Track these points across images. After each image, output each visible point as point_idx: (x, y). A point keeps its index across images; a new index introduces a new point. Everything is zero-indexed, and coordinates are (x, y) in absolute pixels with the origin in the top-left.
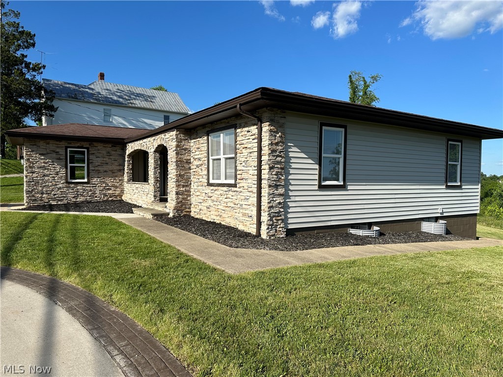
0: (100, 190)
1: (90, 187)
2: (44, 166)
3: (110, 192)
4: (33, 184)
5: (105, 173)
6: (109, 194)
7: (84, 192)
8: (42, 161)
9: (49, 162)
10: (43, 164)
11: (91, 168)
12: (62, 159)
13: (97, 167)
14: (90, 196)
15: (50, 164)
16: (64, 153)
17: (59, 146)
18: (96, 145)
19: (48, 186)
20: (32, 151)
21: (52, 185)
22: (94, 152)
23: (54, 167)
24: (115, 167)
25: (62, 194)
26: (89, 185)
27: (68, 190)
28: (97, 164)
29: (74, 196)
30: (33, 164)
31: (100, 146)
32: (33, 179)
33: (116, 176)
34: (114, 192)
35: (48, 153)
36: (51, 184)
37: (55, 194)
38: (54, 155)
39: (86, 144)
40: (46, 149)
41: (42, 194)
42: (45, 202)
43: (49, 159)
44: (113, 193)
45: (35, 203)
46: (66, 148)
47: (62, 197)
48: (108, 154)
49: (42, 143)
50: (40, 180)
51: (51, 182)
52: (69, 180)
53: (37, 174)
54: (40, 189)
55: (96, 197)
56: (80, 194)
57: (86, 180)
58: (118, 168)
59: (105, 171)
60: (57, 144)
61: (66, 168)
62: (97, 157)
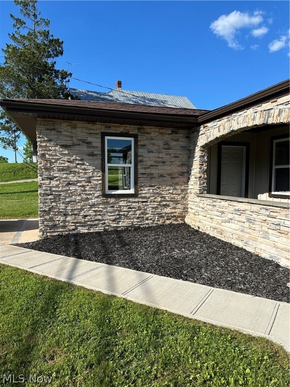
0: (153, 208)
1: (138, 202)
2: (68, 167)
3: (168, 210)
4: (51, 199)
5: (161, 179)
6: (166, 213)
7: (130, 211)
8: (66, 158)
9: (76, 160)
10: (67, 164)
11: (141, 171)
12: (96, 155)
13: (148, 168)
14: (138, 218)
15: (78, 164)
16: (99, 145)
17: (92, 131)
18: (148, 131)
19: (75, 201)
20: (50, 141)
21: (82, 200)
22: (146, 142)
23: (84, 169)
24: (176, 169)
25: (96, 215)
26: (136, 200)
27: (105, 208)
28: (149, 163)
29: (114, 217)
30: (51, 163)
31: (154, 132)
32: (50, 190)
33: (177, 184)
34: (173, 211)
35: (74, 145)
36: (79, 198)
37: (86, 216)
38: (84, 148)
39: (133, 129)
40: (72, 137)
41: (66, 215)
42: (70, 230)
43: (76, 154)
44: (172, 213)
45: (55, 232)
46: (103, 135)
47: (96, 220)
48: (166, 147)
49: (64, 127)
50: (63, 191)
51: (80, 195)
52: (108, 192)
53: (57, 181)
54: (63, 206)
55: (147, 219)
56: (124, 215)
57: (132, 191)
58: (180, 169)
59: (162, 176)
60: (89, 129)
61: (103, 171)
62: (149, 152)
